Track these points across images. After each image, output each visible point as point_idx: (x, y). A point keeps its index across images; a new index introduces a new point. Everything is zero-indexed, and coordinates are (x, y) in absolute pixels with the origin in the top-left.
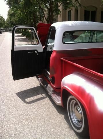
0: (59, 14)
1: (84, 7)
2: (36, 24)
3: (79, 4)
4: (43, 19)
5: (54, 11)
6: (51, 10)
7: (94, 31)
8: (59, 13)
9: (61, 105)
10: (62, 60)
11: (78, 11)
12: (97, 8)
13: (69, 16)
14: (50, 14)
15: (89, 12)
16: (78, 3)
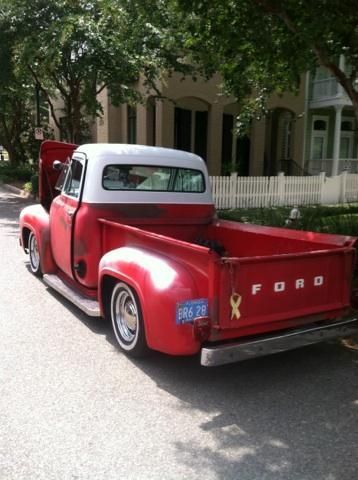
0: (98, 115)
1: (170, 100)
2: (21, 136)
3: (157, 91)
4: (48, 120)
5: (82, 103)
6: (75, 99)
7: (178, 169)
8: (98, 112)
9: (99, 315)
10: (101, 224)
11: (157, 109)
12: (210, 106)
13: (129, 118)
14: (70, 111)
15: (189, 112)
16: (155, 88)
